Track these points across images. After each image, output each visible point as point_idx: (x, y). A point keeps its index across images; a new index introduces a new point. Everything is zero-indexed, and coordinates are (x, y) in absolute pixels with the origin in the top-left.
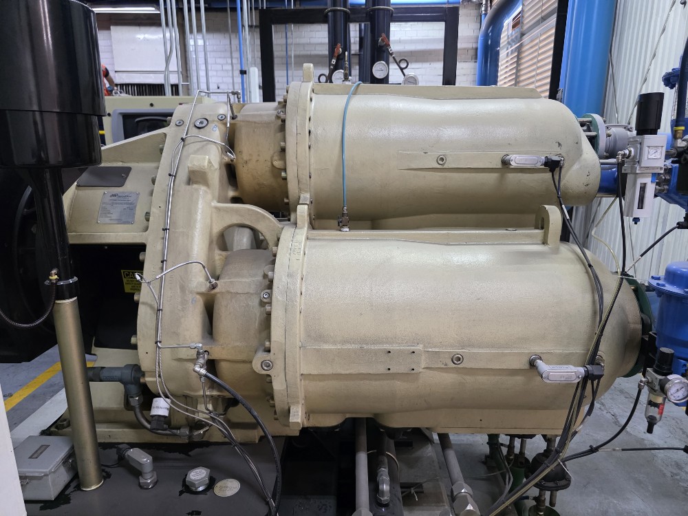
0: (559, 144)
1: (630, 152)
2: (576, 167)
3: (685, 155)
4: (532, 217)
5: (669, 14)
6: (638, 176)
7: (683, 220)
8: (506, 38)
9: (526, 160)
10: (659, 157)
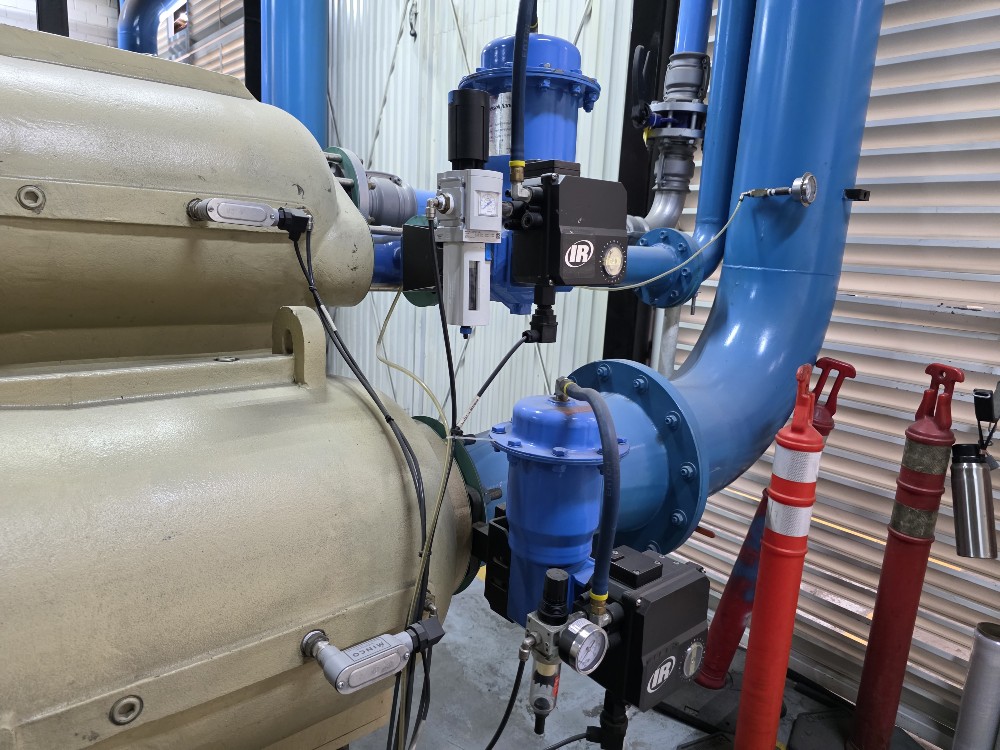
0: (300, 190)
1: (448, 199)
2: (332, 235)
3: (527, 212)
4: (266, 330)
5: (396, 48)
6: (464, 247)
7: (529, 328)
8: (166, 42)
9: (242, 211)
10: (494, 213)
